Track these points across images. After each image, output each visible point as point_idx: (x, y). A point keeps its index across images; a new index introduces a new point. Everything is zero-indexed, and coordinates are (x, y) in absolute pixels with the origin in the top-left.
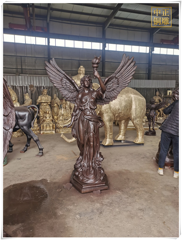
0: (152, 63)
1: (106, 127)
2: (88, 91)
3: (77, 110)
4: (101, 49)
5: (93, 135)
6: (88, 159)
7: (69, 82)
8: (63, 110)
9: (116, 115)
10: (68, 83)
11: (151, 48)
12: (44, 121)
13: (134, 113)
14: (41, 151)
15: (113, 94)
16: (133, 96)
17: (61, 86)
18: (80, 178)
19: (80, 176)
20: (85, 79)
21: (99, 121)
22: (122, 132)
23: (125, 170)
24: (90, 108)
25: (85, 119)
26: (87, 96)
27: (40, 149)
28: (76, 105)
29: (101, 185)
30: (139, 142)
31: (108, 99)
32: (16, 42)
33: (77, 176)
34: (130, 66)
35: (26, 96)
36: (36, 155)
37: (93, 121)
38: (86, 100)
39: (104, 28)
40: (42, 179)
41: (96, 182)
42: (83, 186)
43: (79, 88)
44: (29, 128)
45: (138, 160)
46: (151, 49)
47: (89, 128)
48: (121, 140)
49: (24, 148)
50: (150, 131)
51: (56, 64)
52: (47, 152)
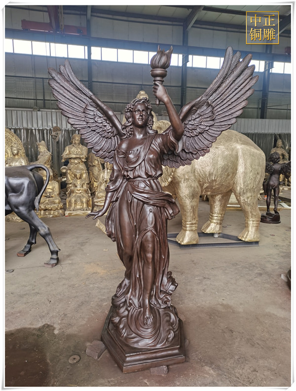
0: (270, 90)
1: (185, 208)
2: (142, 136)
3: (117, 178)
4: (180, 64)
5: (153, 236)
6: (140, 288)
7: (102, 116)
8: (106, 172)
9: (206, 185)
10: (100, 117)
11: (268, 62)
12: (72, 192)
13: (242, 181)
14: (55, 256)
15: (200, 143)
16: (239, 147)
17: (85, 123)
18: (121, 333)
19: (123, 328)
20: (136, 106)
21: (167, 205)
22: (216, 217)
23: (222, 305)
24: (147, 174)
25: (135, 199)
26: (138, 147)
27: (52, 252)
28: (115, 168)
29: (170, 352)
30: (250, 239)
31: (188, 153)
32: (34, 54)
33: (116, 326)
34: (242, 77)
35: (41, 146)
36: (45, 263)
37: (153, 205)
38: (138, 156)
39: (185, 27)
40: (44, 326)
41: (159, 346)
42: (126, 357)
43: (123, 129)
44: (30, 211)
45: (250, 281)
46: (267, 65)
47: (144, 221)
48: (213, 232)
49: (25, 247)
50: (269, 214)
51: (72, 73)
52: (69, 256)
